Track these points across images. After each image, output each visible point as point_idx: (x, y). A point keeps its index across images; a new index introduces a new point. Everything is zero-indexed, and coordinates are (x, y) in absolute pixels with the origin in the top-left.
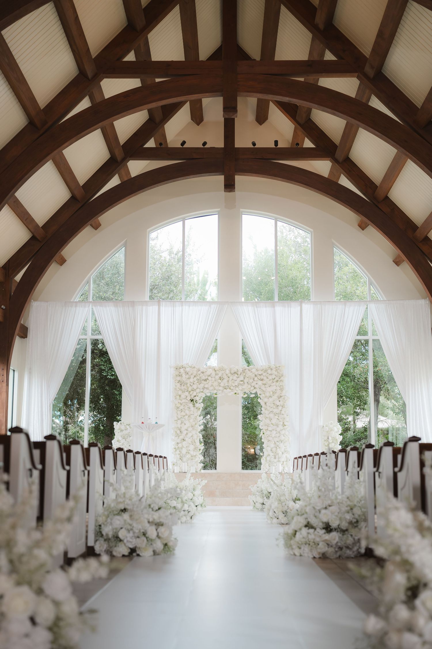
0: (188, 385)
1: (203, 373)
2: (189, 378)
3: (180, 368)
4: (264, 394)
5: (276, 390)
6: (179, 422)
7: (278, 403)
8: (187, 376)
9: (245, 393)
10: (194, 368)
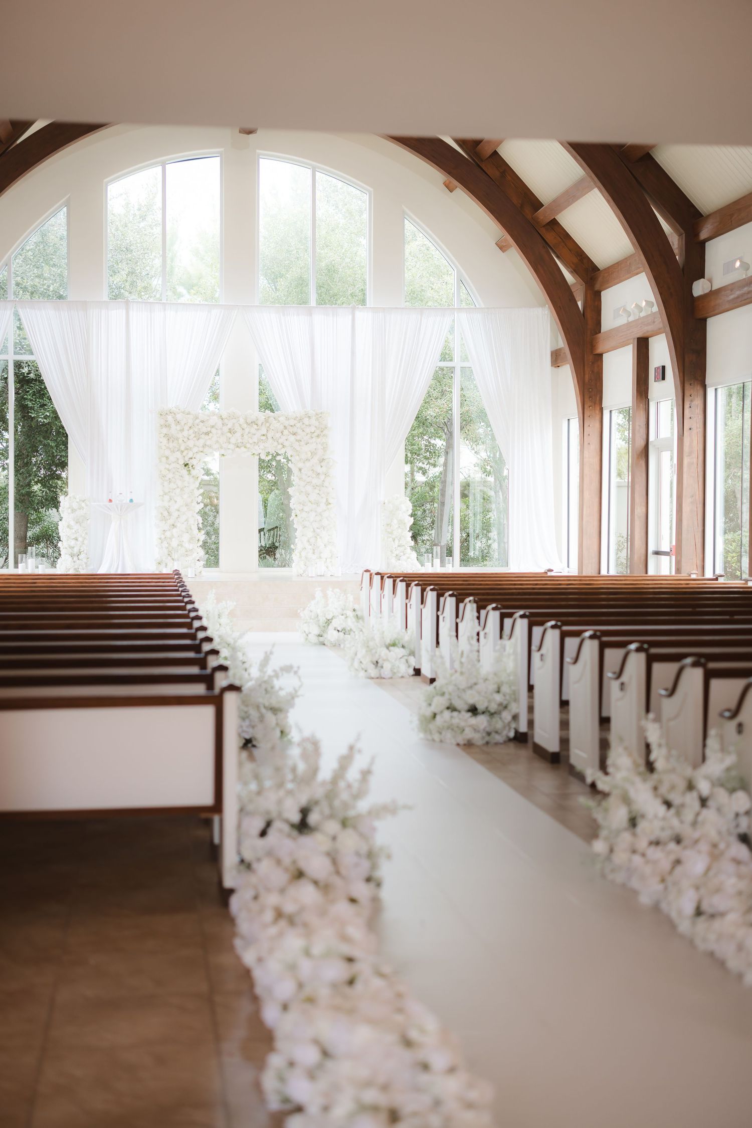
0: (180, 441)
1: (203, 422)
2: (182, 430)
3: (166, 414)
4: (298, 455)
5: (315, 449)
6: (167, 498)
7: (319, 470)
8: (178, 428)
9: (268, 454)
10: (189, 414)
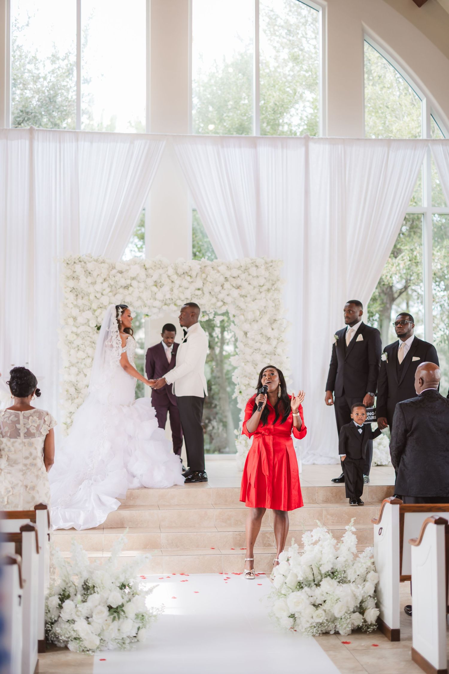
0: (92, 297)
1: (121, 272)
3: (75, 263)
4: (243, 315)
5: (265, 307)
6: (74, 370)
7: (270, 333)
10: (103, 262)
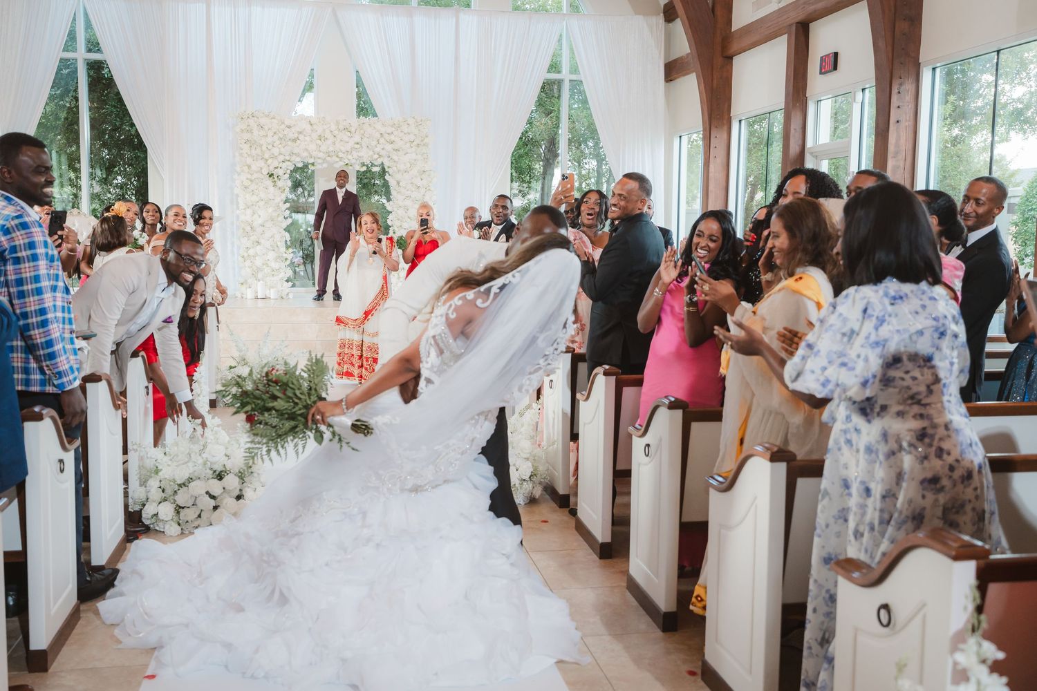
0: (264, 148)
1: (289, 127)
2: (265, 136)
3: (248, 117)
4: (396, 166)
5: (415, 160)
7: (419, 182)
9: (363, 164)
